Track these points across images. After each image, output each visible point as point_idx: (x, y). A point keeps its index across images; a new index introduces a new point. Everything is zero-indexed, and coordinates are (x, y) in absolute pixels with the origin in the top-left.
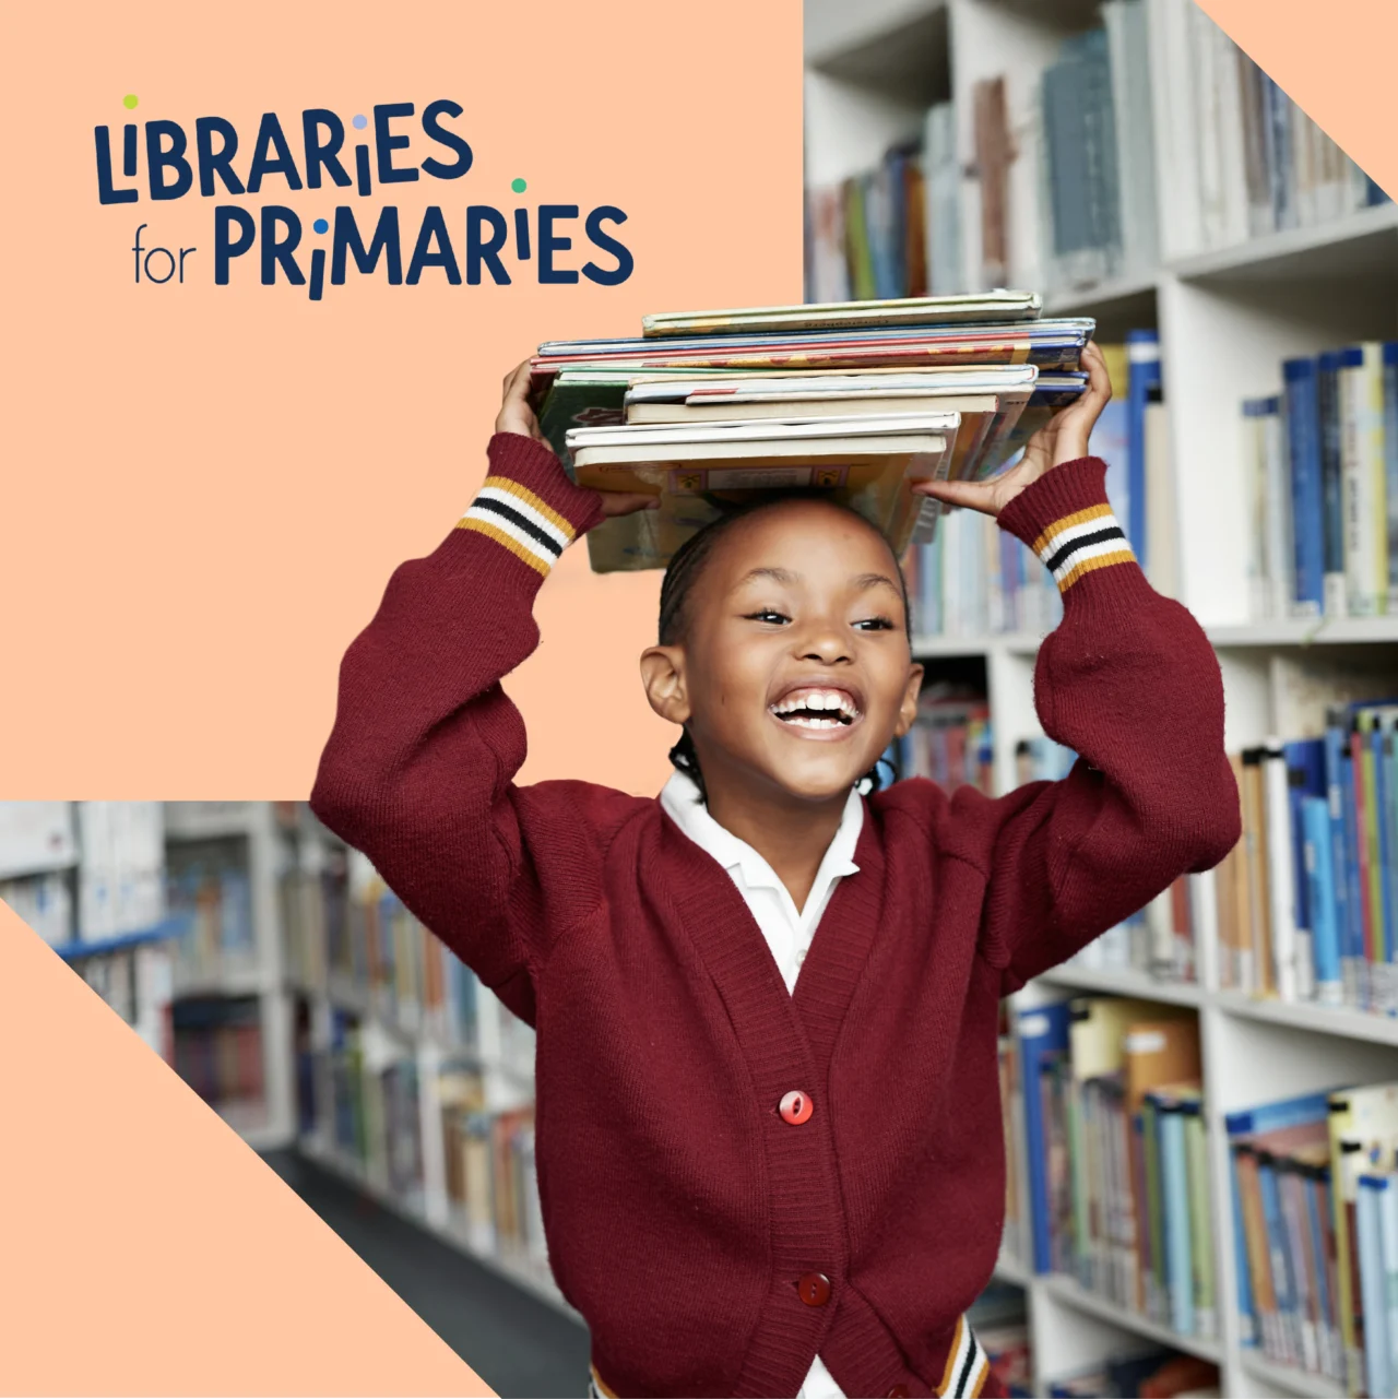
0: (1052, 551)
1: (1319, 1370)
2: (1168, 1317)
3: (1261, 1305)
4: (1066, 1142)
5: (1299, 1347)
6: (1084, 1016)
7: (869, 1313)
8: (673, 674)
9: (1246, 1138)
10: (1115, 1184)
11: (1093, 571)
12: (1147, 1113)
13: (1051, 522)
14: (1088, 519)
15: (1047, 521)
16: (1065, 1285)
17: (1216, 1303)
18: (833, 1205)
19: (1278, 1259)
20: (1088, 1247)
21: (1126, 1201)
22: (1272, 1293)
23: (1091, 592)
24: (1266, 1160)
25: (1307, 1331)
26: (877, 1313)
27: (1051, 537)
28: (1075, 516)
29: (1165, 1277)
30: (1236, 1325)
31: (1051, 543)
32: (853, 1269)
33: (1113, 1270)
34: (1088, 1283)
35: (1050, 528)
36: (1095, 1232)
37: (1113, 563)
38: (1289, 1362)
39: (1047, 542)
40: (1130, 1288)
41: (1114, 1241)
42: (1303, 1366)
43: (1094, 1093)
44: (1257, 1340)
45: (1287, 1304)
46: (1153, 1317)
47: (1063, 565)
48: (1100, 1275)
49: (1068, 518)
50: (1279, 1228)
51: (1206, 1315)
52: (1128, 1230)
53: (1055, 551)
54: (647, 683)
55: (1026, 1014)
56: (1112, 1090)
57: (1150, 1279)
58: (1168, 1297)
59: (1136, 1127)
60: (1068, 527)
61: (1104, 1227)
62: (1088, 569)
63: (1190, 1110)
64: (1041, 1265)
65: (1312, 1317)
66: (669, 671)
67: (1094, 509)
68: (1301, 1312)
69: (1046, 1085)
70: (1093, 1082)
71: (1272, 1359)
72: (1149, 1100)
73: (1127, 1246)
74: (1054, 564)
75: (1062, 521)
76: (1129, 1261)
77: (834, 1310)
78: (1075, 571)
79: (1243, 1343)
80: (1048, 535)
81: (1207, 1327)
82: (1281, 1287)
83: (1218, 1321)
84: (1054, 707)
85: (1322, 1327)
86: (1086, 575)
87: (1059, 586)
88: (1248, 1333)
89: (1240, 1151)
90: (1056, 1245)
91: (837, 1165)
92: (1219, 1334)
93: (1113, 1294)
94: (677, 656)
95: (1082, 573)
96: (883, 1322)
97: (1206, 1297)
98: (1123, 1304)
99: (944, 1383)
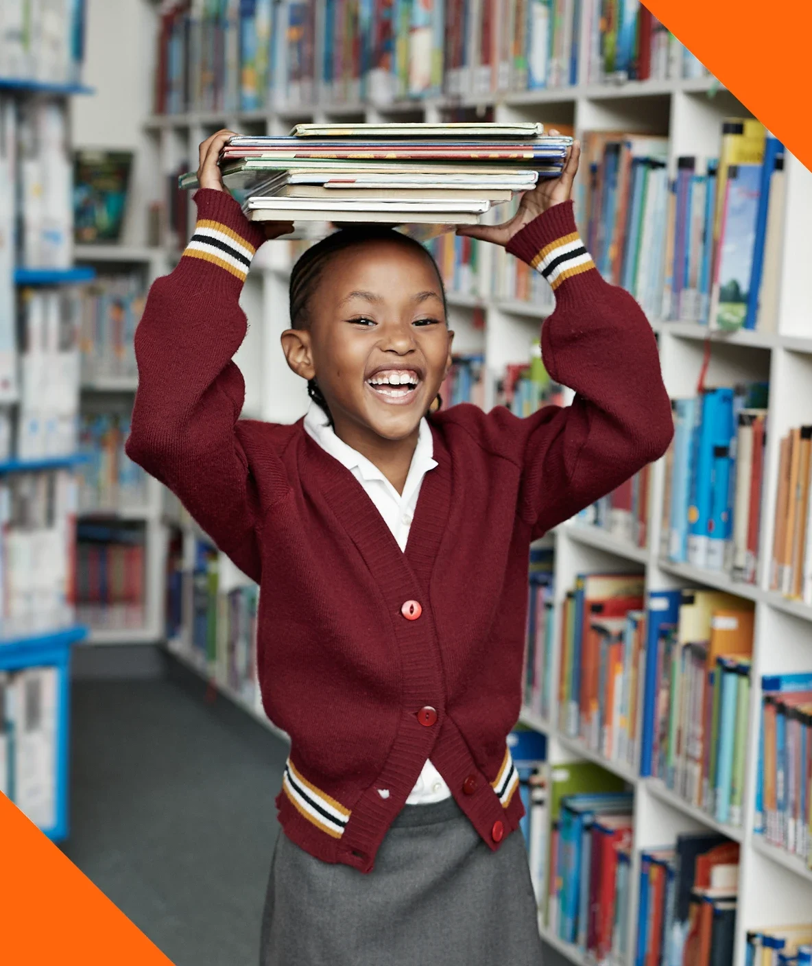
0: (545, 264)
1: (795, 850)
2: (713, 810)
3: (767, 806)
4: (670, 688)
5: (785, 836)
6: (690, 601)
7: (456, 731)
8: (302, 347)
9: (773, 693)
10: (694, 719)
11: (571, 277)
12: (716, 670)
13: (543, 246)
14: (565, 243)
15: (541, 245)
16: (657, 784)
17: (743, 802)
18: (437, 666)
19: (780, 775)
20: (675, 760)
21: (699, 730)
22: (775, 798)
23: (570, 291)
24: (782, 709)
25: (791, 823)
26: (460, 731)
27: (545, 256)
28: (557, 241)
29: (715, 784)
30: (752, 818)
31: (544, 259)
32: (450, 705)
33: (686, 775)
34: (670, 785)
35: (543, 250)
36: (678, 751)
37: (581, 272)
38: (778, 845)
39: (542, 259)
40: (695, 790)
41: (689, 757)
42: (786, 848)
43: (688, 653)
44: (763, 830)
45: (781, 807)
46: (705, 810)
47: (553, 273)
48: (679, 779)
49: (553, 243)
50: (783, 754)
51: (736, 810)
52: (697, 750)
53: (548, 265)
54: (286, 352)
55: (655, 595)
56: (699, 653)
57: (706, 783)
58: (715, 796)
59: (710, 679)
60: (553, 249)
61: (684, 746)
62: (568, 276)
63: (743, 671)
64: (645, 771)
65: (795, 816)
66: (300, 346)
67: (569, 236)
68: (789, 812)
69: (661, 646)
70: (688, 646)
71: (769, 841)
72: (720, 661)
73: (695, 760)
74: (546, 273)
75: (550, 246)
76: (696, 770)
77: (439, 727)
78: (560, 276)
79: (755, 830)
80: (542, 255)
81: (736, 820)
82: (780, 795)
83: (743, 816)
84: (555, 362)
85: (800, 822)
86: (567, 280)
87: (551, 285)
88: (759, 825)
89: (768, 701)
90: (656, 757)
91: (438, 644)
92: (742, 825)
93: (684, 794)
94: (304, 337)
95: (564, 279)
96: (464, 737)
97: (737, 798)
98: (689, 801)
99: (497, 780)
